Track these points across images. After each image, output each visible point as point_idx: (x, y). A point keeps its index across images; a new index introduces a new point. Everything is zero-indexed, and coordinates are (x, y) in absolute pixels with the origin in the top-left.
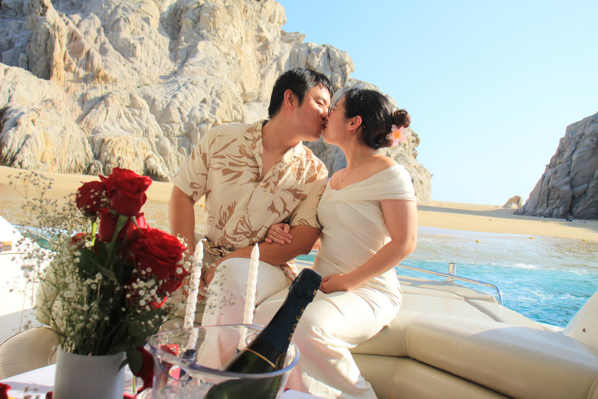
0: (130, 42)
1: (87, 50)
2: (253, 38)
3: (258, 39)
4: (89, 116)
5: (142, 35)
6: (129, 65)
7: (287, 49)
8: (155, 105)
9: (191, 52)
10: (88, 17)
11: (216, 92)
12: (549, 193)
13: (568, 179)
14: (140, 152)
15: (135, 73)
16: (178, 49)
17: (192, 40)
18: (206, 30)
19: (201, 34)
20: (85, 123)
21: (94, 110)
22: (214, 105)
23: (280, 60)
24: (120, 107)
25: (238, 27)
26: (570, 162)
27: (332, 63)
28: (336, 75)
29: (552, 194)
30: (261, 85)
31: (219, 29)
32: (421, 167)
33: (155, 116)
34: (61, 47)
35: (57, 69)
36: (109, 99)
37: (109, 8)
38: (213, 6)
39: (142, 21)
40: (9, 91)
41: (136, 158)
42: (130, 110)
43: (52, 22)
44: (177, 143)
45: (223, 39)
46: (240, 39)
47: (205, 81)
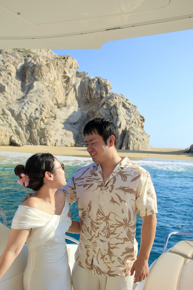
0: (2, 85)
2: (61, 77)
3: (64, 77)
5: (8, 81)
6: (3, 95)
7: (79, 80)
8: (14, 113)
9: (31, 87)
11: (42, 104)
14: (8, 134)
15: (5, 99)
16: (25, 86)
17: (31, 81)
18: (37, 76)
19: (35, 78)
22: (41, 111)
23: (75, 86)
25: (53, 73)
27: (101, 85)
28: (103, 91)
30: (66, 99)
31: (43, 75)
32: (143, 132)
33: (14, 117)
38: (40, 65)
39: (8, 75)
41: (6, 137)
42: (3, 116)
44: (25, 129)
45: (46, 80)
46: (54, 79)
47: (37, 100)
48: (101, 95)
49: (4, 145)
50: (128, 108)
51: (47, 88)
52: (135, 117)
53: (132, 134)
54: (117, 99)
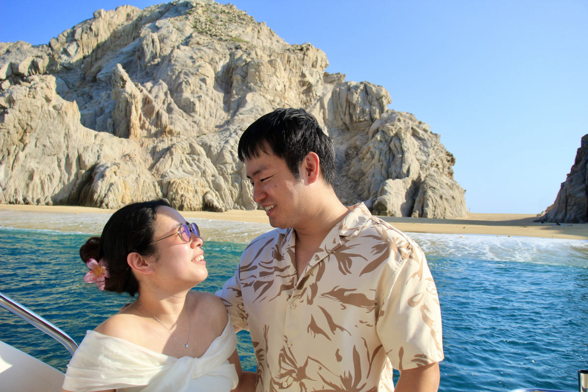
0: (190, 101)
1: (157, 111)
2: (297, 83)
3: (301, 84)
4: (158, 164)
5: (201, 94)
6: (191, 119)
7: (329, 89)
8: (211, 151)
9: (241, 103)
10: (158, 83)
12: (567, 200)
13: (583, 186)
14: (199, 189)
15: (195, 125)
16: (231, 101)
17: (242, 93)
18: (253, 83)
19: (249, 87)
20: (156, 170)
21: (162, 159)
23: (323, 100)
24: (182, 155)
25: (281, 77)
26: (584, 170)
27: (370, 97)
28: (374, 108)
29: (569, 201)
31: (264, 81)
32: (453, 184)
33: (211, 159)
34: (137, 110)
35: (134, 129)
36: (173, 150)
37: (173, 75)
38: (258, 63)
39: (200, 82)
40: (98, 151)
41: (196, 195)
42: (191, 157)
43: (129, 93)
44: (230, 180)
45: (268, 89)
46: (283, 87)
48: (372, 115)
49: (193, 209)
50: (423, 138)
51: (271, 104)
52: (436, 156)
53: (431, 187)
54: (402, 121)
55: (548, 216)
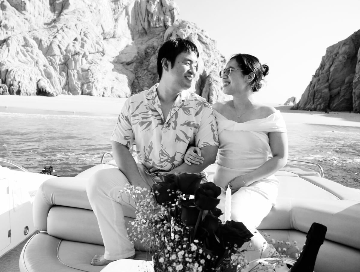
6: (22, 16)
7: (132, 0)
8: (41, 44)
9: (65, 5)
11: (84, 32)
12: (315, 94)
13: (327, 84)
14: (33, 76)
15: (26, 21)
16: (56, 3)
22: (83, 42)
23: (128, 8)
24: (18, 46)
26: (329, 72)
27: (164, 8)
28: (167, 17)
29: (316, 95)
30: (115, 26)
33: (42, 51)
36: (9, 41)
41: (31, 81)
42: (25, 49)
44: (58, 70)
47: (76, 25)
48: (165, 22)
49: (29, 94)
50: (206, 42)
51: (89, 8)
52: (215, 56)
53: (214, 80)
54: (191, 28)
55: (299, 105)
